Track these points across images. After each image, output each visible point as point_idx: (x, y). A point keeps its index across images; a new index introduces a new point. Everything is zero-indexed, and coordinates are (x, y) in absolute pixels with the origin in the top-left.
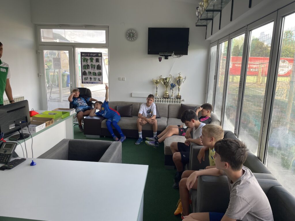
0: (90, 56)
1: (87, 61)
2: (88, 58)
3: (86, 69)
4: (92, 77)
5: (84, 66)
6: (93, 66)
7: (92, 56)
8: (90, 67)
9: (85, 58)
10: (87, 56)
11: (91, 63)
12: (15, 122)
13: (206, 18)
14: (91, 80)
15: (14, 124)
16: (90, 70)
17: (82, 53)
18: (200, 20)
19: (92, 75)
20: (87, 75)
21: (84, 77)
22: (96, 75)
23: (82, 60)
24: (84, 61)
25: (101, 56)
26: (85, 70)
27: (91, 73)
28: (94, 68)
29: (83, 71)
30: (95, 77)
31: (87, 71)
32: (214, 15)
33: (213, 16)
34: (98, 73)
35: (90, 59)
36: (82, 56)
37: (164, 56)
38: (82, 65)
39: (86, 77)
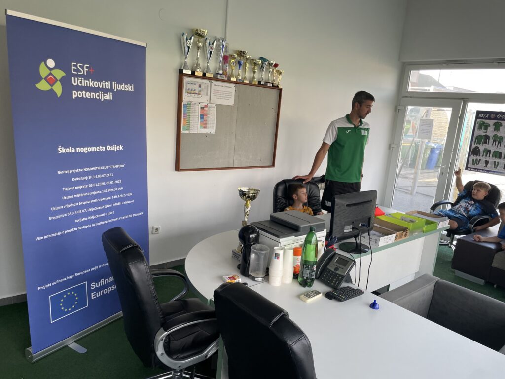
0: (495, 119)
1: (486, 128)
2: (491, 122)
3: (480, 143)
4: (491, 160)
5: (477, 137)
6: (497, 140)
7: (501, 119)
8: (491, 140)
9: (484, 123)
10: (489, 118)
11: (496, 133)
12: (353, 222)
14: (486, 166)
15: (351, 226)
16: (491, 146)
17: (478, 112)
19: (491, 155)
20: (481, 155)
21: (472, 157)
22: (500, 157)
23: (477, 125)
24: (480, 128)
26: (478, 145)
27: (489, 151)
28: (500, 143)
29: (473, 146)
30: (497, 160)
31: (482, 147)
35: (495, 124)
36: (477, 117)
38: (475, 135)
39: (478, 158)
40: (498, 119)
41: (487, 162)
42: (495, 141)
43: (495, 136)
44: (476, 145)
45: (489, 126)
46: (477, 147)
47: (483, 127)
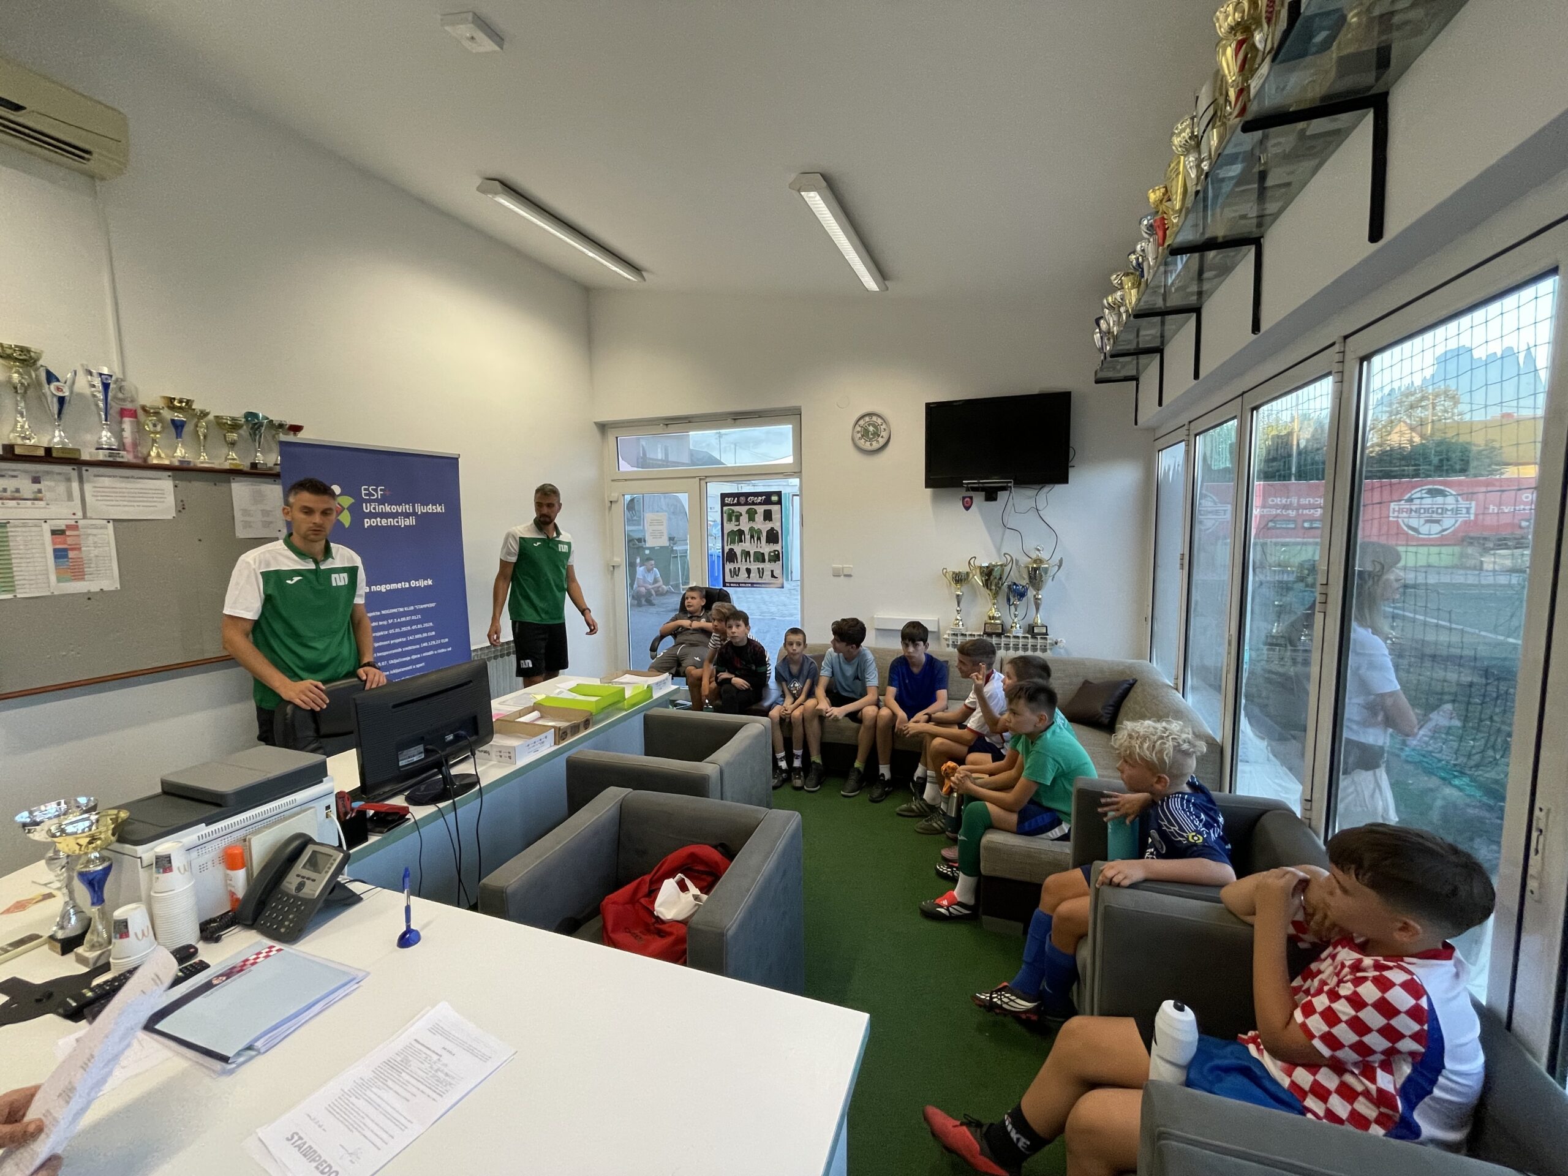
0: (746, 504)
1: (738, 520)
2: (743, 509)
3: (734, 543)
4: (754, 566)
5: (728, 534)
6: (755, 534)
7: (753, 504)
8: (748, 537)
9: (733, 511)
10: (739, 504)
11: (751, 524)
13: (1132, 347)
14: (749, 577)
16: (748, 545)
17: (723, 496)
18: (1112, 356)
19: (752, 559)
20: (739, 560)
21: (729, 566)
22: (764, 561)
23: (725, 516)
24: (730, 520)
25: (779, 502)
26: (733, 547)
27: (748, 553)
28: (759, 538)
29: (727, 549)
30: (761, 566)
31: (738, 549)
32: (1167, 334)
33: (1162, 336)
34: (770, 552)
35: (748, 512)
36: (723, 504)
37: (982, 489)
38: (726, 532)
39: (736, 566)
40: (750, 504)
41: (748, 571)
42: (752, 537)
43: (751, 529)
44: (730, 547)
45: (741, 515)
46: (731, 550)
47: (733, 518)
